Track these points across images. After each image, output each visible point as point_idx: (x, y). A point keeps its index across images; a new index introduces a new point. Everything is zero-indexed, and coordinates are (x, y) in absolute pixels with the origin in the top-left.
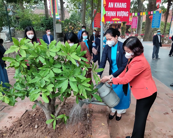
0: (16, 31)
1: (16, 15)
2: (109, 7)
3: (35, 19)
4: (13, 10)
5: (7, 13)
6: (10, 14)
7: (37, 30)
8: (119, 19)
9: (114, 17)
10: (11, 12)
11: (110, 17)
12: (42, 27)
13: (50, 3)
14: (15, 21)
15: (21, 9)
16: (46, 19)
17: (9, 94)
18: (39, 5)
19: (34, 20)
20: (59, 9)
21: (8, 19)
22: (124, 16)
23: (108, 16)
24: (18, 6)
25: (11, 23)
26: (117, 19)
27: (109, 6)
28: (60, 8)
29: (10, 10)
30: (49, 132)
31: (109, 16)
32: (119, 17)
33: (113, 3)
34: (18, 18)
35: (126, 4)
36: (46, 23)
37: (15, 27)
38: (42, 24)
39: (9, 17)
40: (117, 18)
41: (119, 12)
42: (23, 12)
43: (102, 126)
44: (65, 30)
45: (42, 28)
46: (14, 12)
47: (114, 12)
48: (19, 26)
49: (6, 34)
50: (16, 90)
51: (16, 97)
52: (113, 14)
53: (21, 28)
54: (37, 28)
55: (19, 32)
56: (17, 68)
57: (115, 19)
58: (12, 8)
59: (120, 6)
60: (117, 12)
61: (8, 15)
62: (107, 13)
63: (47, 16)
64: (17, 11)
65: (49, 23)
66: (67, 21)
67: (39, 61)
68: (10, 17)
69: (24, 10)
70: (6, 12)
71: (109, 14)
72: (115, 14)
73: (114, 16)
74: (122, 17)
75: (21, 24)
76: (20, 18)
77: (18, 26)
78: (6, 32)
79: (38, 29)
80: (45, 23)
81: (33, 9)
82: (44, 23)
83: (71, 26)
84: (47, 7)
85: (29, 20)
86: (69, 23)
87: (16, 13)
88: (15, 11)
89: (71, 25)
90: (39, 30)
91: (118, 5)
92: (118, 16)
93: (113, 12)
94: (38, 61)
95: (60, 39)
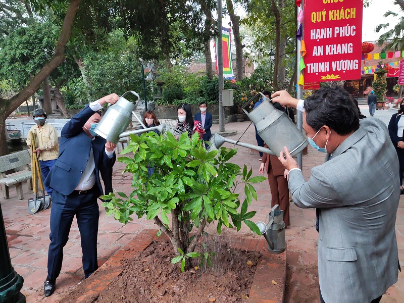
0: (156, 106)
1: (157, 78)
2: (313, 55)
3: (190, 84)
4: (153, 70)
5: (144, 76)
6: (149, 78)
7: (191, 103)
8: (336, 77)
9: (325, 74)
10: (151, 74)
11: (317, 74)
12: (201, 96)
13: (215, 52)
14: (156, 90)
15: (166, 67)
16: (209, 82)
17: (122, 207)
18: (199, 55)
19: (186, 86)
20: (232, 60)
21: (145, 87)
22: (348, 69)
23: (312, 72)
24: (161, 62)
25: (149, 94)
26: (333, 77)
27: (315, 53)
28: (235, 57)
29: (150, 70)
30: (178, 278)
31: (315, 72)
32: (336, 73)
33: (322, 47)
34: (160, 84)
35: (352, 46)
36: (208, 88)
37: (156, 100)
38: (201, 92)
39: (146, 83)
40: (332, 75)
41: (336, 62)
42: (170, 71)
43: (271, 285)
44: (242, 99)
45: (201, 98)
46: (154, 74)
47: (326, 63)
48: (162, 97)
49: (141, 112)
50: (131, 202)
51: (131, 212)
52: (323, 67)
53: (165, 100)
54: (191, 100)
55: (162, 108)
56: (135, 172)
57: (328, 77)
58: (153, 67)
59: (340, 51)
60: (333, 62)
61: (144, 80)
62: (310, 66)
63: (208, 75)
64: (161, 71)
65: (213, 89)
66: (246, 82)
67: (164, 163)
68: (148, 83)
69: (171, 69)
70: (141, 76)
71: (314, 68)
72: (328, 67)
73: (325, 71)
74: (344, 72)
75: (165, 93)
76: (164, 83)
77: (160, 98)
78: (140, 109)
79: (193, 101)
80: (206, 89)
81: (188, 63)
82: (204, 89)
83: (254, 91)
84: (210, 58)
85: (179, 86)
86: (250, 86)
87: (159, 75)
88: (157, 72)
89: (254, 89)
90: (195, 102)
91: (332, 49)
92: (334, 69)
93: (323, 63)
94: (162, 162)
95: (232, 117)
